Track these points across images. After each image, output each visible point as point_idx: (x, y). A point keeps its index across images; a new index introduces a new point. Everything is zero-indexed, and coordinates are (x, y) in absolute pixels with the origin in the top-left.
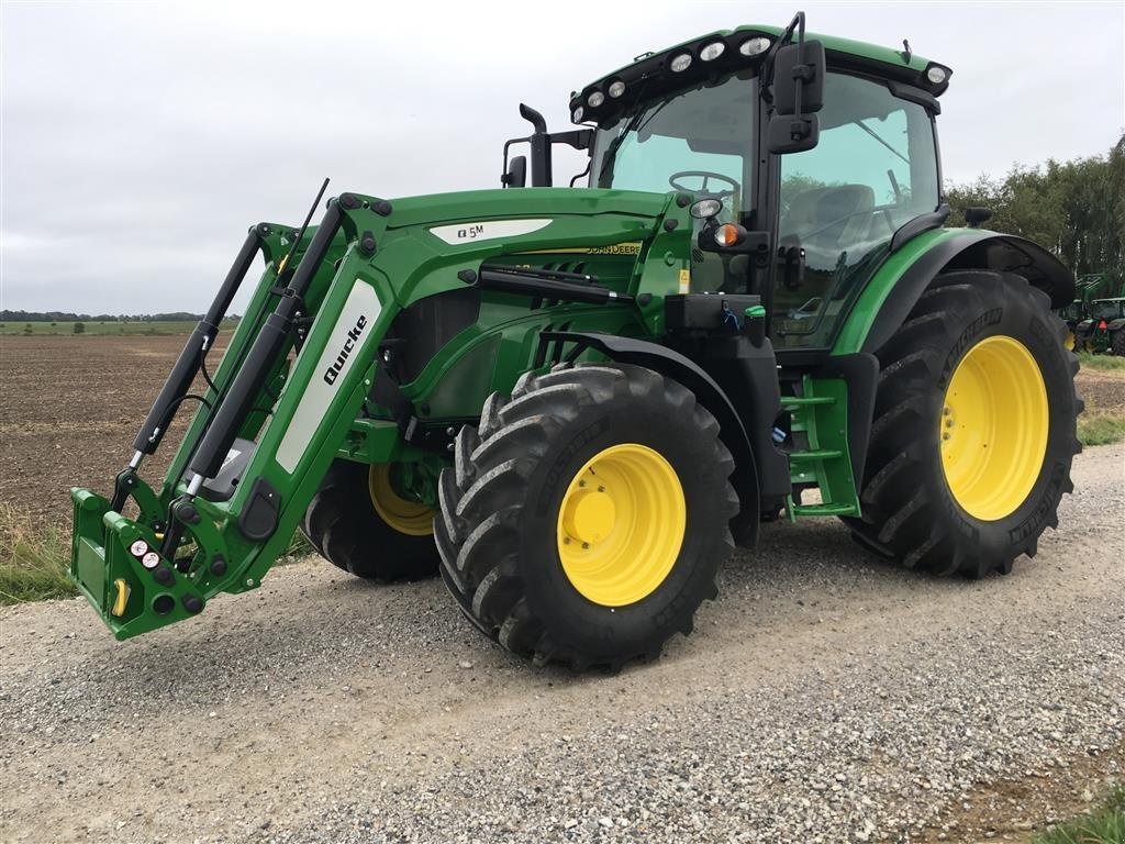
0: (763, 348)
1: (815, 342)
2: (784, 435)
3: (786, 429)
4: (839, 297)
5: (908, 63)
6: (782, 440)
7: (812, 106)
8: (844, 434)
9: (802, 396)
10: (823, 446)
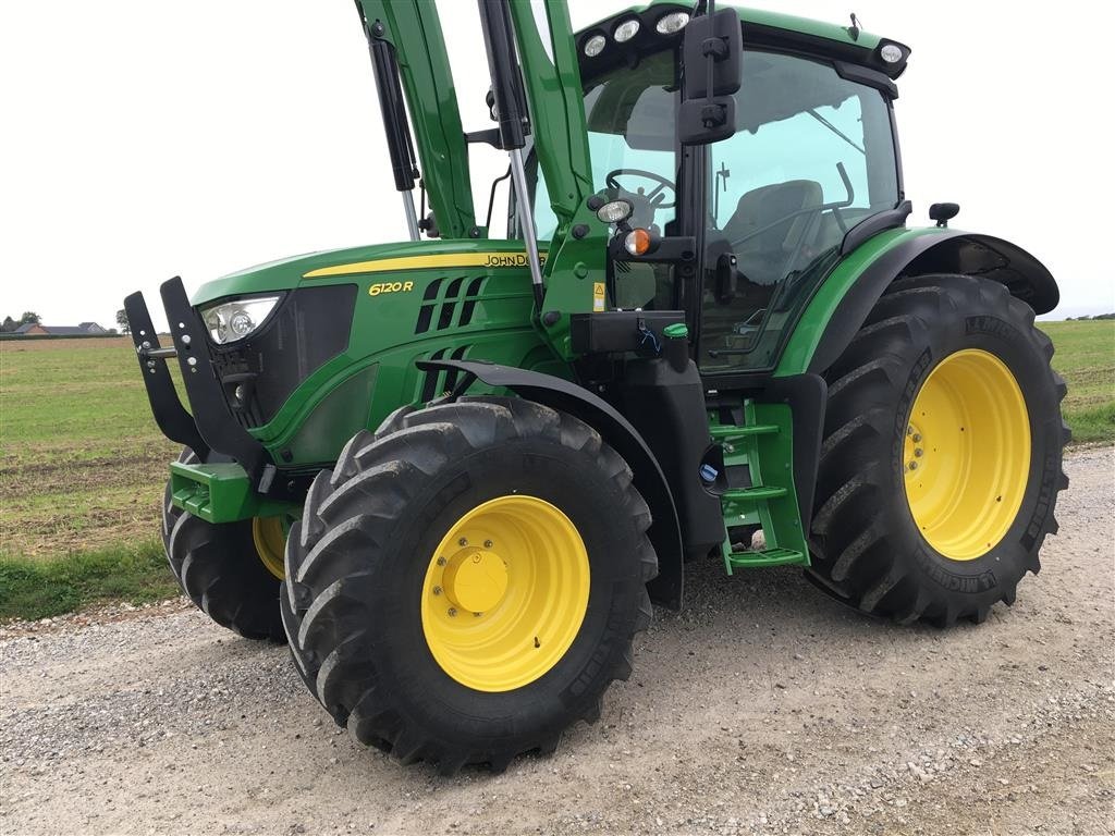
0: (687, 372)
1: (756, 361)
2: (716, 473)
3: (718, 465)
4: (781, 311)
5: (856, 40)
6: (712, 479)
7: (727, 87)
8: (790, 467)
9: (743, 424)
10: (768, 481)
